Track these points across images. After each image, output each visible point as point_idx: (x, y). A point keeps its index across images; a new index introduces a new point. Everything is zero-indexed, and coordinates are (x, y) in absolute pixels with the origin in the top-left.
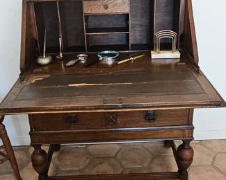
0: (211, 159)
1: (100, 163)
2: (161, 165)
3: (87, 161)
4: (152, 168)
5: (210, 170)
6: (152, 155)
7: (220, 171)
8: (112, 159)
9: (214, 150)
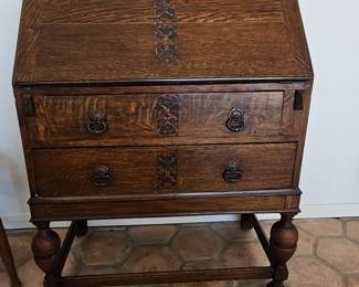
0: (311, 246)
1: (147, 254)
2: (240, 255)
3: (128, 251)
4: (225, 261)
5: (313, 263)
6: (225, 240)
7: (328, 265)
8: (166, 248)
9: (313, 233)
